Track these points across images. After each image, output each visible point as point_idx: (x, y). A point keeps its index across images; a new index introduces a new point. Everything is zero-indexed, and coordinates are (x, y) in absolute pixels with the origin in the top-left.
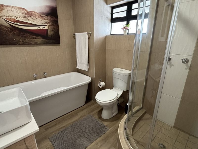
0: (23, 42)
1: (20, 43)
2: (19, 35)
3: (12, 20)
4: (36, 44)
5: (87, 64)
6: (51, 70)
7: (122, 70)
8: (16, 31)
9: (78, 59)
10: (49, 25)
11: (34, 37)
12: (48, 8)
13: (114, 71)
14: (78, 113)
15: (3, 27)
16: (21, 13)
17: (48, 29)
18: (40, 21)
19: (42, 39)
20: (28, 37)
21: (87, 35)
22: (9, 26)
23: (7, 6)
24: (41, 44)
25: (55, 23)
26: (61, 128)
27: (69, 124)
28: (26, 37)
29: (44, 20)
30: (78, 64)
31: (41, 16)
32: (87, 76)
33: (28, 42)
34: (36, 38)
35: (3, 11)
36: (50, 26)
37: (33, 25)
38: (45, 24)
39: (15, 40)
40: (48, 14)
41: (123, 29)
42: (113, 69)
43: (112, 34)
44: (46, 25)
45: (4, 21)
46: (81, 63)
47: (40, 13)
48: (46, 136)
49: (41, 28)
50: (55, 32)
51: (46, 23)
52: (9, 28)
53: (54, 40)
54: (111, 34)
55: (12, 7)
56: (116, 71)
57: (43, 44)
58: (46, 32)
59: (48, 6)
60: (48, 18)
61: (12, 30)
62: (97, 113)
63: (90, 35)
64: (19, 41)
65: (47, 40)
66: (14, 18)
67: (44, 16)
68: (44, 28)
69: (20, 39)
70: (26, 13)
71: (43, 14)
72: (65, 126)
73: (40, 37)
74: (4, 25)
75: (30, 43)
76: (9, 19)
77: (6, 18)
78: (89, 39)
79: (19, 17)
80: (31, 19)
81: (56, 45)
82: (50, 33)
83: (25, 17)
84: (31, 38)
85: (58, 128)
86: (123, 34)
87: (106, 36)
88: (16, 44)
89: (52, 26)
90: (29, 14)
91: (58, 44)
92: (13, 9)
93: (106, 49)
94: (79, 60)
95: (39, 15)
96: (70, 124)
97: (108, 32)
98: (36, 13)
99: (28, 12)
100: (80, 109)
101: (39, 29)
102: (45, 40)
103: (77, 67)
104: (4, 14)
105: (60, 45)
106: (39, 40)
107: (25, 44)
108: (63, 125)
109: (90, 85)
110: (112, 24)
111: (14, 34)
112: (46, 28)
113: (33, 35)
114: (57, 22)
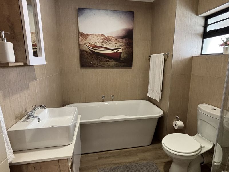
0: (98, 65)
1: (96, 66)
2: (95, 59)
3: (92, 46)
4: (108, 67)
5: (159, 92)
6: (119, 94)
7: (215, 109)
8: (94, 55)
9: (150, 85)
10: (123, 47)
11: (108, 60)
12: (124, 31)
13: (199, 108)
14: (138, 153)
15: (85, 52)
16: (100, 39)
17: (121, 52)
18: (116, 44)
19: (115, 62)
20: (102, 60)
21: (164, 57)
22: (90, 51)
23: (91, 34)
24: (113, 67)
25: (129, 46)
26: (114, 163)
27: (123, 162)
28: (100, 61)
29: (119, 44)
30: (149, 91)
31: (117, 40)
32: (159, 107)
33: (102, 65)
34: (109, 61)
35: (87, 39)
36: (125, 49)
37: (108, 49)
38: (119, 47)
39: (92, 63)
40: (123, 37)
41: (221, 45)
42: (199, 106)
43: (203, 54)
44: (120, 49)
45: (87, 47)
46: (153, 91)
47: (116, 37)
48: (97, 166)
49: (115, 51)
50: (128, 55)
51: (121, 46)
52: (89, 52)
53: (126, 63)
54: (201, 54)
55: (94, 35)
56: (202, 109)
57: (115, 67)
58: (119, 55)
59: (125, 29)
60: (123, 41)
61: (91, 54)
62: (164, 164)
63: (168, 56)
64: (95, 64)
65: (119, 63)
66: (94, 44)
67: (120, 39)
68: (118, 52)
69: (95, 62)
70: (104, 39)
71: (119, 37)
72: (118, 163)
73: (113, 60)
74: (86, 50)
75: (103, 66)
76: (90, 45)
77: (88, 44)
78: (165, 61)
79: (98, 43)
80: (108, 43)
81: (128, 69)
82: (123, 56)
83: (102, 42)
84: (105, 61)
85: (110, 162)
86: (223, 53)
87: (193, 57)
88: (92, 67)
89: (126, 48)
90: (107, 39)
91: (130, 68)
92: (95, 36)
93: (190, 75)
94: (151, 87)
95: (115, 39)
96: (125, 163)
97: (196, 52)
98: (113, 37)
99: (106, 38)
100: (142, 149)
101: (113, 52)
102: (117, 63)
103: (148, 95)
104: (88, 42)
105: (132, 69)
106: (112, 63)
107: (99, 67)
108: (117, 162)
109: (160, 121)
110: (205, 40)
111: (92, 58)
112: (120, 51)
113: (107, 59)
114: (132, 44)
